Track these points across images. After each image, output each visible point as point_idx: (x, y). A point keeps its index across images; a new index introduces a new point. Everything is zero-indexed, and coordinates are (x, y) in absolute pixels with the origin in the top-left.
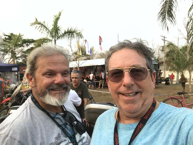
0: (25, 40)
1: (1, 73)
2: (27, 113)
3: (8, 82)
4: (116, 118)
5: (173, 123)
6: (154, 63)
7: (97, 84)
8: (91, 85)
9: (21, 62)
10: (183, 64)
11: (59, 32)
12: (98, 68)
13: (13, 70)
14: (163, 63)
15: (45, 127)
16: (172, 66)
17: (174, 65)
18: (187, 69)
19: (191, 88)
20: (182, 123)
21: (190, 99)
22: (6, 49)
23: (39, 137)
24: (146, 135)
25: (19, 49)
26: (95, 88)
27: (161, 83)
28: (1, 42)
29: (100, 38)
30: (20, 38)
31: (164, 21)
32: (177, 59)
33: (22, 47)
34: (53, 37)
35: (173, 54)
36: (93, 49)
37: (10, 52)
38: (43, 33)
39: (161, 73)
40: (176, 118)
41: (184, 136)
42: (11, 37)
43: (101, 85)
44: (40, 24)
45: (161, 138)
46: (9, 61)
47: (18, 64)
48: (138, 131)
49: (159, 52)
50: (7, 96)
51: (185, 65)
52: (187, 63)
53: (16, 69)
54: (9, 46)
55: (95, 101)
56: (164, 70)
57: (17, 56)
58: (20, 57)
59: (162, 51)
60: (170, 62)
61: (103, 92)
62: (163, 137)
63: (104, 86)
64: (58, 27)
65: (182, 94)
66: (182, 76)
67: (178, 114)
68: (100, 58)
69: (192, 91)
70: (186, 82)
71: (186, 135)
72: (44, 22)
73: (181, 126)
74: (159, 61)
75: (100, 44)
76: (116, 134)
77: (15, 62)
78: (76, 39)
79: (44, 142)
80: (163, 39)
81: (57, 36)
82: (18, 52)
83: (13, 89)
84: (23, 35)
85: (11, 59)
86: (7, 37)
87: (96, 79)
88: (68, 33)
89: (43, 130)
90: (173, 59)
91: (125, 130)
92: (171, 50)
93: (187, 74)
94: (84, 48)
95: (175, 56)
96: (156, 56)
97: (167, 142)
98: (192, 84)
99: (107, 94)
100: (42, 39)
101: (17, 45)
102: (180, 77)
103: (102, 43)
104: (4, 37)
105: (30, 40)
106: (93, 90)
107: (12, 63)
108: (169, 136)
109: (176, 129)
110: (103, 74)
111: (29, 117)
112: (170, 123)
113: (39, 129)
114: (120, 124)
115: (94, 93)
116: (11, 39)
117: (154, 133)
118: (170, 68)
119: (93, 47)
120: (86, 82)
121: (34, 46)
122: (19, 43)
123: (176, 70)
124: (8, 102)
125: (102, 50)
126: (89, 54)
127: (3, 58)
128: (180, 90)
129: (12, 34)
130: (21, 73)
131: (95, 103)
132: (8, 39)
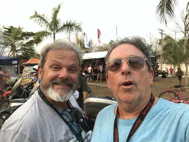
0: (25, 33)
1: (1, 66)
2: (35, 108)
3: (8, 74)
4: (116, 114)
5: (172, 119)
6: (151, 57)
7: (96, 77)
8: (89, 78)
9: (21, 55)
10: (180, 58)
11: (58, 25)
12: (96, 61)
13: (13, 63)
14: (160, 56)
15: (53, 123)
16: (169, 59)
17: (171, 58)
18: (184, 62)
19: (188, 81)
20: (180, 118)
21: (186, 92)
22: (6, 42)
23: (49, 134)
24: (145, 130)
25: (19, 42)
26: (93, 82)
27: (157, 76)
28: (1, 34)
29: (99, 31)
30: (20, 31)
31: (163, 14)
32: (174, 53)
33: (22, 40)
34: (52, 30)
35: (170, 47)
36: (91, 42)
37: (10, 45)
38: (42, 26)
39: (158, 67)
40: (174, 114)
41: (182, 131)
42: (10, 30)
43: (99, 78)
44: (39, 17)
45: (160, 133)
46: (9, 54)
47: (17, 57)
48: (136, 127)
49: (156, 46)
50: (7, 89)
51: (182, 59)
52: (184, 56)
53: (16, 62)
54: (9, 39)
55: (93, 93)
56: (161, 63)
57: (17, 49)
58: (20, 50)
59: (160, 44)
60: (167, 55)
61: (101, 85)
62: (161, 132)
63: (102, 79)
64: (57, 19)
65: (179, 87)
66: (179, 69)
67: (176, 110)
68: (98, 51)
69: (188, 83)
70: (182, 75)
71: (184, 131)
72: (44, 15)
73: (179, 122)
74: (156, 54)
75: (99, 37)
76: (116, 129)
77: (15, 55)
78: (74, 32)
79: (54, 139)
80: (161, 32)
81: (56, 30)
82: (18, 45)
83: (13, 82)
84: (22, 28)
85: (11, 52)
86: (7, 30)
87: (94, 72)
88: (67, 26)
89: (52, 127)
90: (170, 53)
91: (124, 125)
92: (168, 44)
93: (183, 68)
94: (82, 41)
95: (172, 49)
96: (153, 49)
97: (166, 138)
98: (188, 77)
99: (106, 87)
100: (41, 32)
101: (16, 38)
102: (176, 71)
103: (100, 36)
104: (3, 30)
105: (30, 33)
106: (91, 83)
107: (12, 56)
108: (168, 131)
109: (175, 125)
110: (101, 68)
111: (38, 113)
112: (169, 119)
113: (48, 125)
114: (119, 119)
115: (92, 85)
116: (11, 32)
117: (153, 129)
118: (167, 61)
119: (92, 40)
120: (85, 75)
121: (33, 39)
122: (19, 36)
123: (173, 63)
124: (8, 95)
125: (100, 43)
126: (88, 47)
127: (3, 51)
128: (176, 83)
129: (12, 27)
130: (21, 66)
131: (94, 97)
132: (8, 32)
